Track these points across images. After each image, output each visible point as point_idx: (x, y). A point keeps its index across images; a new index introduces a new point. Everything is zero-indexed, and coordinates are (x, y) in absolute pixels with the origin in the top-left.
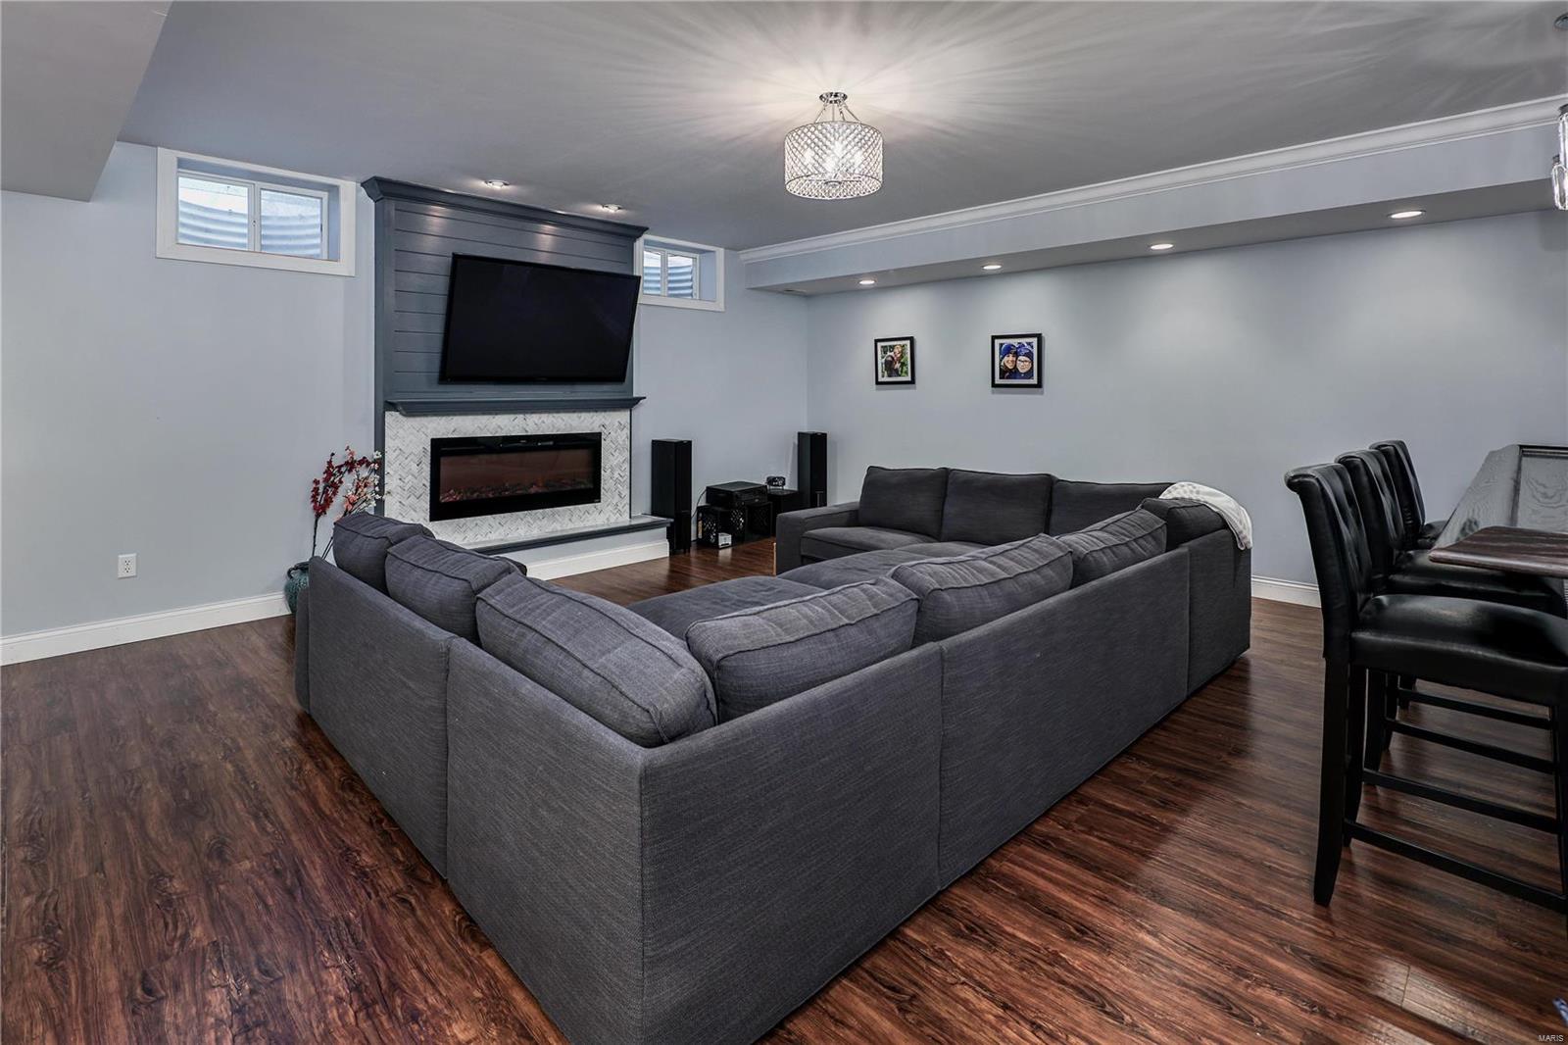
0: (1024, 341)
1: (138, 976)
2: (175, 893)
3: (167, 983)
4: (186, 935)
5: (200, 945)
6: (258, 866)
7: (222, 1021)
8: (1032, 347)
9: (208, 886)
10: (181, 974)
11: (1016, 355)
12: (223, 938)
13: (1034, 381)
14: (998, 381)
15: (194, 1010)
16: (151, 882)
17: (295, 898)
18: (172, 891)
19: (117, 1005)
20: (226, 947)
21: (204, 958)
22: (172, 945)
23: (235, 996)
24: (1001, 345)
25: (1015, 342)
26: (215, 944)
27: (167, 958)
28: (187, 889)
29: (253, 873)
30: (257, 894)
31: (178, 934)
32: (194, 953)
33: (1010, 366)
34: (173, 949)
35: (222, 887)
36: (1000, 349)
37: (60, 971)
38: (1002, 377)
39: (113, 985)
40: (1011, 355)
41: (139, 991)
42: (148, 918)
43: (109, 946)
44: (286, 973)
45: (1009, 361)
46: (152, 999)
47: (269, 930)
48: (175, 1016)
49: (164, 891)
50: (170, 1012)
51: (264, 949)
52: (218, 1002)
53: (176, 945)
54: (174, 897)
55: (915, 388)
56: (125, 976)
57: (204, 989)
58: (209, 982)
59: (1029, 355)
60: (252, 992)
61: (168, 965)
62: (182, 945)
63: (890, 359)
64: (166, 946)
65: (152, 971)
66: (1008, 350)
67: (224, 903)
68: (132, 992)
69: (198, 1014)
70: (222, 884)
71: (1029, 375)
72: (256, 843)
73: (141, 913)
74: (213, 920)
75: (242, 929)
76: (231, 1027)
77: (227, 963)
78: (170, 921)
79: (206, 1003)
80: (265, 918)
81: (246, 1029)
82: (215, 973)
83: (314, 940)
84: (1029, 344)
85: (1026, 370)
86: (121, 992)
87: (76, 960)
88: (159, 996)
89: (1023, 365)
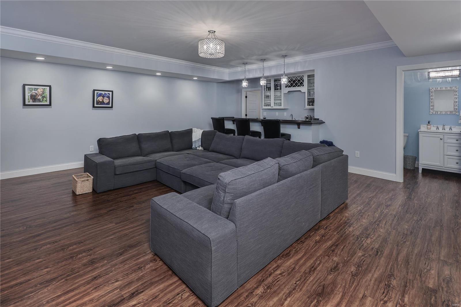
0: (106, 92)
1: (377, 256)
2: (355, 267)
3: (373, 251)
4: (362, 256)
5: (362, 252)
6: (334, 256)
7: (371, 238)
8: (110, 95)
9: (347, 262)
10: (370, 249)
11: (103, 97)
12: (357, 249)
13: (110, 106)
14: (96, 105)
15: (373, 243)
16: (357, 276)
17: (338, 243)
18: (355, 269)
19: (384, 255)
20: (359, 247)
21: (364, 249)
22: (367, 256)
23: (366, 239)
24: (97, 93)
25: (103, 93)
26: (360, 249)
27: (369, 255)
28: (352, 265)
29: (337, 256)
30: (342, 250)
31: (363, 257)
32: (365, 251)
33: (101, 100)
34: (367, 255)
35: (346, 259)
36: (97, 94)
37: (391, 272)
38: (97, 103)
39: (383, 259)
40: (101, 97)
41: (379, 254)
42: (366, 267)
43: (378, 268)
44: (355, 236)
45: (100, 99)
46: (378, 250)
47: (349, 243)
48: (377, 245)
49: (357, 270)
50: (377, 246)
51: (354, 241)
52: (369, 241)
53: (366, 255)
54: (356, 266)
55: (51, 108)
56: (380, 259)
57: (369, 244)
58: (367, 244)
59: (109, 97)
60: (362, 238)
61: (371, 253)
62: (365, 254)
63: (34, 94)
64: (368, 257)
65: (374, 255)
66: (100, 95)
67: (349, 255)
68: (380, 255)
69: (373, 242)
70: (345, 259)
71: (108, 103)
72: (326, 262)
73: (366, 269)
74: (355, 253)
75: (353, 247)
76: (370, 237)
77: (362, 245)
78: (362, 262)
79: (371, 242)
80: (347, 245)
81: (369, 235)
82: (365, 245)
83: (346, 235)
84: (109, 94)
85: (107, 102)
86: (382, 256)
87: (386, 271)
88: (376, 250)
89: (106, 100)
